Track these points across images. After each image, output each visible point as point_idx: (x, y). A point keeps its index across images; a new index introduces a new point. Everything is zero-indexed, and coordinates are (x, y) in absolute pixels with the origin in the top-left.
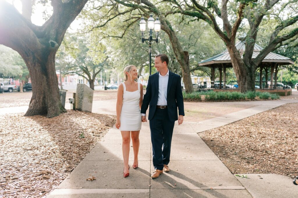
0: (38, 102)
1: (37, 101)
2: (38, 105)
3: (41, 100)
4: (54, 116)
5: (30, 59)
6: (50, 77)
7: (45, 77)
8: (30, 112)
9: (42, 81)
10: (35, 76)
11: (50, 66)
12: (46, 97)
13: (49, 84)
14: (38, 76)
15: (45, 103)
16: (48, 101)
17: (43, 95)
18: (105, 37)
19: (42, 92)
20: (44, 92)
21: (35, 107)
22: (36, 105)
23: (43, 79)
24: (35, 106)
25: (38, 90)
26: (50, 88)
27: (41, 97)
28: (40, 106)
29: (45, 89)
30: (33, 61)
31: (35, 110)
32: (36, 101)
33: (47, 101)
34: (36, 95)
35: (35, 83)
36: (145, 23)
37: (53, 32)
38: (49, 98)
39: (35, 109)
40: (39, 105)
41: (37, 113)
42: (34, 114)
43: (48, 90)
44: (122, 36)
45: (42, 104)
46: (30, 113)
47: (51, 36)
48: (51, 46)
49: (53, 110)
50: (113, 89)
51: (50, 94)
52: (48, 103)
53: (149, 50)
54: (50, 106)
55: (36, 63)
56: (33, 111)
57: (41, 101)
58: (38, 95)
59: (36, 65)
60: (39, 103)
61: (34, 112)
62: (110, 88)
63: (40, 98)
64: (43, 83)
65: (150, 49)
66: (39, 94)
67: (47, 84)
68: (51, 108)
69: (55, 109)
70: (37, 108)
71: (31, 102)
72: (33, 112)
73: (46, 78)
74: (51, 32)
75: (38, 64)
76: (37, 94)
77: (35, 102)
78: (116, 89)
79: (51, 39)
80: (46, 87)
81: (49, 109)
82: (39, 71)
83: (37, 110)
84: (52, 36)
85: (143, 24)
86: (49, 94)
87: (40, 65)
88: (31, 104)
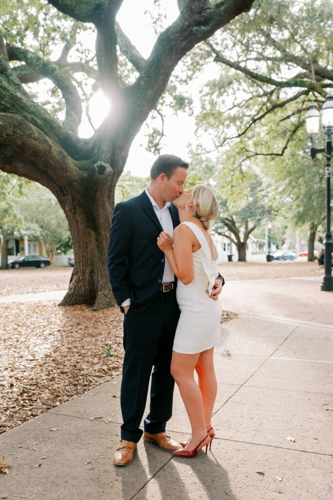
0: (82, 280)
1: (81, 278)
2: (82, 287)
3: (87, 276)
4: (103, 307)
5: (67, 201)
6: (103, 233)
7: (92, 233)
8: (69, 298)
9: (87, 241)
10: (76, 232)
11: (101, 211)
12: (96, 271)
13: (100, 246)
14: (81, 232)
15: (93, 283)
16: (98, 279)
17: (89, 267)
18: (248, 157)
19: (89, 261)
20: (92, 261)
21: (77, 289)
22: (78, 286)
23: (89, 236)
24: (76, 287)
25: (82, 259)
26: (102, 255)
27: (87, 271)
28: (85, 288)
29: (93, 255)
30: (73, 203)
31: (76, 295)
32: (79, 278)
33: (96, 278)
34: (79, 268)
35: (77, 244)
36: (316, 116)
37: (105, 147)
38: (99, 274)
39: (76, 293)
40: (83, 285)
41: (79, 301)
42: (74, 302)
43: (99, 257)
44: (283, 152)
45: (90, 285)
46: (68, 301)
47: (101, 155)
48: (97, 173)
49: (105, 296)
50: (285, 260)
51: (102, 266)
52: (98, 281)
53: (326, 171)
54: (101, 288)
55: (77, 207)
56: (73, 296)
57: (87, 278)
58: (82, 268)
59: (78, 211)
60: (83, 283)
61: (76, 298)
62: (280, 259)
63: (84, 273)
64: (89, 244)
65: (328, 169)
66: (83, 266)
67: (98, 246)
68: (102, 293)
69: (108, 294)
70: (80, 292)
71: (71, 281)
72: (73, 298)
73: (95, 236)
74: (102, 148)
75: (80, 209)
76: (80, 265)
77: (77, 281)
78: (292, 259)
79: (102, 160)
80: (96, 253)
81: (99, 293)
82: (83, 221)
83: (81, 295)
84: (104, 155)
85: (312, 118)
86: (100, 265)
87: (82, 210)
88: (72, 283)
